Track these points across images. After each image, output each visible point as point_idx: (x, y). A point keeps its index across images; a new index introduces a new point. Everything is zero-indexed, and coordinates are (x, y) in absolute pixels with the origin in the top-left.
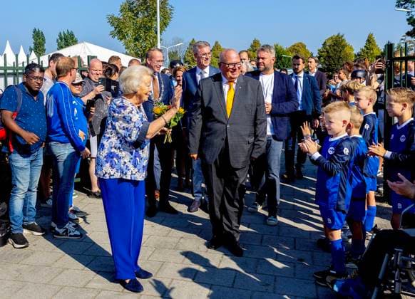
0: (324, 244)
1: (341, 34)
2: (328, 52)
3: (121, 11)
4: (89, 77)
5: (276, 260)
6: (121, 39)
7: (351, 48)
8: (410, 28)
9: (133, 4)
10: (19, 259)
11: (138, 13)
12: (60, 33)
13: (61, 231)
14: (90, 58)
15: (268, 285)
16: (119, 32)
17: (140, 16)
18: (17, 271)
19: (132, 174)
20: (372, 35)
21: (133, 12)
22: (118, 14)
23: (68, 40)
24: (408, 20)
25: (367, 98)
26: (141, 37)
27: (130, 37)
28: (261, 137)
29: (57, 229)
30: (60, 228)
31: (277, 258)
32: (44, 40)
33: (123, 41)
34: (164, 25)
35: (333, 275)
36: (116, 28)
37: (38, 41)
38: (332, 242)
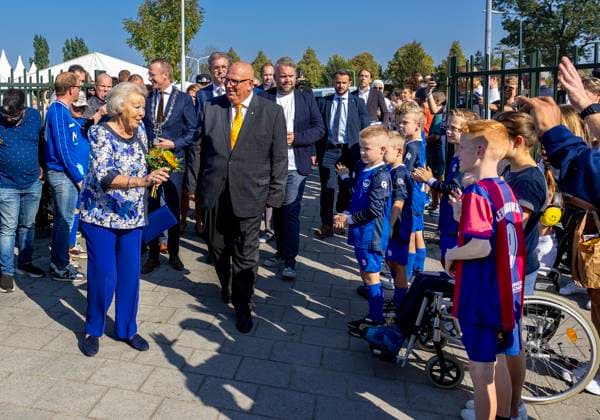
0: (364, 290)
1: (418, 42)
2: (400, 65)
3: (141, 14)
4: (96, 95)
5: (307, 308)
6: (140, 49)
7: (430, 59)
8: (507, 34)
9: (154, 5)
10: (13, 302)
11: (160, 17)
12: (67, 41)
13: (61, 273)
14: (98, 73)
15: (293, 334)
16: (137, 41)
17: (164, 20)
18: (11, 314)
19: (111, 221)
20: (457, 43)
21: (155, 15)
22: (136, 19)
23: (76, 49)
24: (503, 24)
25: (415, 122)
26: (164, 46)
27: (151, 46)
28: (278, 178)
29: (56, 270)
30: (60, 270)
31: (308, 306)
32: (47, 48)
33: (142, 51)
34: (192, 31)
35: (368, 323)
36: (133, 35)
37: (41, 49)
38: (369, 287)
